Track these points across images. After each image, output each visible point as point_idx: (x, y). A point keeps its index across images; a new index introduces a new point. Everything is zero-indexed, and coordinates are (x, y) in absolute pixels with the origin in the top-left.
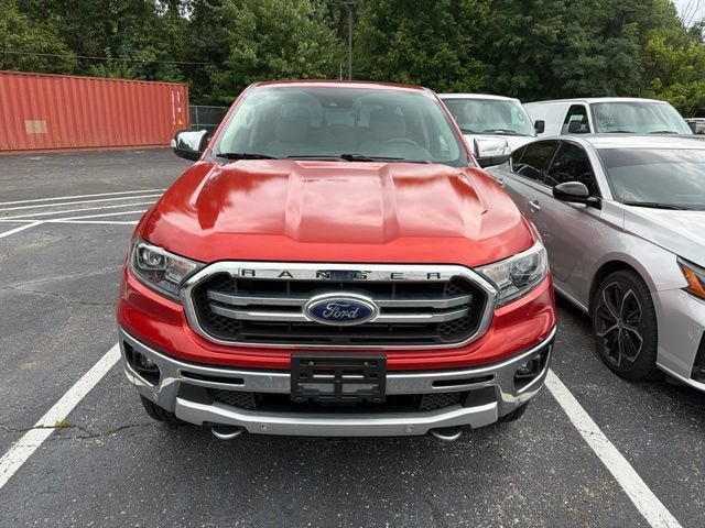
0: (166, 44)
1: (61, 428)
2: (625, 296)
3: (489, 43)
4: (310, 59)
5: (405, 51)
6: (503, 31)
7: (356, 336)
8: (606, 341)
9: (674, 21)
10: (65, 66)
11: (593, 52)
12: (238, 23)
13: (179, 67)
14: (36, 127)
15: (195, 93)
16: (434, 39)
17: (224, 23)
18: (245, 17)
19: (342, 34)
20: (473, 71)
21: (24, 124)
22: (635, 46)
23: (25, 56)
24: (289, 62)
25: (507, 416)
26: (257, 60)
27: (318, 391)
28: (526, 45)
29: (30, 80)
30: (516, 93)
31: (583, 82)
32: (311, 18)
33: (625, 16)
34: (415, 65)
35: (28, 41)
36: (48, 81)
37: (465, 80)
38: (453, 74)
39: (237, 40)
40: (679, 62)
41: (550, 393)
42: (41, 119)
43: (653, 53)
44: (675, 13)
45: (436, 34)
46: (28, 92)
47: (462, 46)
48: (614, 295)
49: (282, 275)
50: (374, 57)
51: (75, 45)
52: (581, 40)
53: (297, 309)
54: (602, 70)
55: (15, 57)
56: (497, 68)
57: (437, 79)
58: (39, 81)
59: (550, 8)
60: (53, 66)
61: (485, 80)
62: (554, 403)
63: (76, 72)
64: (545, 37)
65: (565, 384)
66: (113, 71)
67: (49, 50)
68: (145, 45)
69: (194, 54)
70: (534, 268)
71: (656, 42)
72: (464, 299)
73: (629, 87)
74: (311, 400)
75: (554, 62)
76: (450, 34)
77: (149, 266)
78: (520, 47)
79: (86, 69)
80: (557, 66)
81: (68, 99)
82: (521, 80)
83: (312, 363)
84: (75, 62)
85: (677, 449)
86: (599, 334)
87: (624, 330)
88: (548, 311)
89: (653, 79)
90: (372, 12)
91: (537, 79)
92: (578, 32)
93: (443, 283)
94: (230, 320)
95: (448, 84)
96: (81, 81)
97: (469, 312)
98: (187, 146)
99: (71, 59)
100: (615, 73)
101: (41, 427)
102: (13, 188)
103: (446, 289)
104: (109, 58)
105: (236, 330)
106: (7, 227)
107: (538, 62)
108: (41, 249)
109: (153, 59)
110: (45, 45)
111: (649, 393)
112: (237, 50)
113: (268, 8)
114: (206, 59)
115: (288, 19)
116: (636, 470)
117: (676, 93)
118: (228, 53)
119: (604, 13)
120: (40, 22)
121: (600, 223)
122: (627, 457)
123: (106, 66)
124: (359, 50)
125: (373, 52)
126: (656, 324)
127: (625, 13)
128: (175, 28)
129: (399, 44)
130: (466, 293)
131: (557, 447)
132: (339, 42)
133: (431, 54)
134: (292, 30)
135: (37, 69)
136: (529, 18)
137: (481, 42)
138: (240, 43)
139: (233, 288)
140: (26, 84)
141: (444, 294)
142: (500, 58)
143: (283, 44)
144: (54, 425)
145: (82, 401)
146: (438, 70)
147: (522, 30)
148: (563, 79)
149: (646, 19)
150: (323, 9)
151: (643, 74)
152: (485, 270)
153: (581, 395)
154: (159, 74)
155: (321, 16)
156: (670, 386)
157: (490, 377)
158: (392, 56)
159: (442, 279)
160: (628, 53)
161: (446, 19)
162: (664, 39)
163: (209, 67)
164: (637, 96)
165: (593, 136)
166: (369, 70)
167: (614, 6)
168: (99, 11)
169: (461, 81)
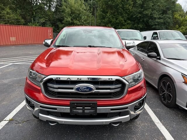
0: (47, 17)
1: (11, 121)
2: (167, 84)
3: (132, 16)
4: (85, 21)
5: (110, 18)
6: (135, 13)
7: (89, 96)
8: (162, 96)
9: (181, 10)
10: (21, 23)
11: (160, 18)
12: (66, 12)
13: (51, 23)
14: (13, 39)
15: (55, 30)
16: (117, 15)
17: (63, 12)
18: (68, 10)
19: (93, 14)
20: (128, 24)
21: (10, 38)
22: (171, 17)
23: (11, 21)
24: (79, 22)
25: (134, 118)
26: (71, 21)
27: (78, 112)
28: (142, 16)
29: (12, 27)
30: (139, 29)
31: (157, 26)
32: (85, 10)
33: (168, 9)
34: (112, 22)
35: (12, 17)
36: (16, 27)
37: (126, 26)
38: (122, 24)
39: (66, 16)
40: (183, 21)
41: (146, 111)
42: (14, 37)
43: (176, 18)
44: (182, 8)
45: (118, 14)
46: (11, 30)
47: (125, 17)
48: (164, 84)
49: (68, 79)
50: (102, 20)
51: (24, 18)
52: (156, 15)
53: (72, 89)
54: (162, 23)
55: (8, 21)
56: (134, 23)
57: (118, 26)
58: (14, 27)
59: (148, 7)
60: (18, 23)
61: (131, 26)
62: (147, 114)
63: (24, 25)
64: (147, 15)
65: (151, 109)
66: (34, 24)
67: (17, 19)
68: (42, 18)
69: (55, 20)
70: (140, 77)
71: (177, 16)
72: (120, 85)
73: (169, 27)
74: (76, 115)
75: (150, 21)
76: (122, 14)
77: (32, 76)
78: (140, 17)
79: (27, 24)
80: (150, 22)
81: (21, 31)
82: (141, 26)
83: (76, 104)
84: (24, 22)
85: (182, 128)
86: (160, 95)
87: (167, 93)
88: (144, 89)
89: (176, 25)
90: (101, 9)
91: (145, 25)
92: (156, 13)
93: (113, 81)
94: (54, 92)
95: (121, 27)
96: (25, 27)
97: (121, 89)
98: (48, 43)
99: (23, 21)
100: (166, 24)
101: (5, 120)
102: (6, 55)
103: (114, 83)
104: (33, 21)
105: (55, 94)
106: (3, 65)
107: (145, 21)
108: (11, 71)
109: (44, 21)
110: (16, 18)
111: (174, 111)
112: (66, 18)
113: (74, 8)
114: (58, 21)
115: (79, 10)
116: (170, 134)
117: (182, 29)
118: (64, 19)
119: (162, 8)
120: (15, 12)
121: (160, 64)
122: (168, 130)
123: (32, 23)
124: (98, 18)
125: (101, 19)
126: (176, 92)
127: (168, 8)
128: (50, 13)
129: (108, 17)
130: (120, 84)
131: (148, 127)
132: (93, 16)
133: (117, 19)
134: (80, 13)
135: (14, 24)
136: (143, 10)
137: (130, 16)
138: (67, 17)
139: (54, 83)
140: (11, 28)
141: (114, 84)
142: (135, 20)
143: (78, 17)
144: (9, 120)
145: (17, 113)
146: (119, 23)
147: (140, 13)
148: (152, 25)
149: (174, 9)
150: (88, 8)
151: (173, 24)
152: (125, 77)
153: (155, 112)
154: (45, 25)
155: (88, 10)
156: (180, 109)
157: (127, 108)
158: (106, 20)
159: (113, 80)
160: (169, 18)
161: (121, 10)
162: (179, 15)
163: (58, 23)
164: (172, 30)
165: (159, 40)
166: (100, 24)
167: (165, 6)
168: (30, 9)
169: (124, 26)
